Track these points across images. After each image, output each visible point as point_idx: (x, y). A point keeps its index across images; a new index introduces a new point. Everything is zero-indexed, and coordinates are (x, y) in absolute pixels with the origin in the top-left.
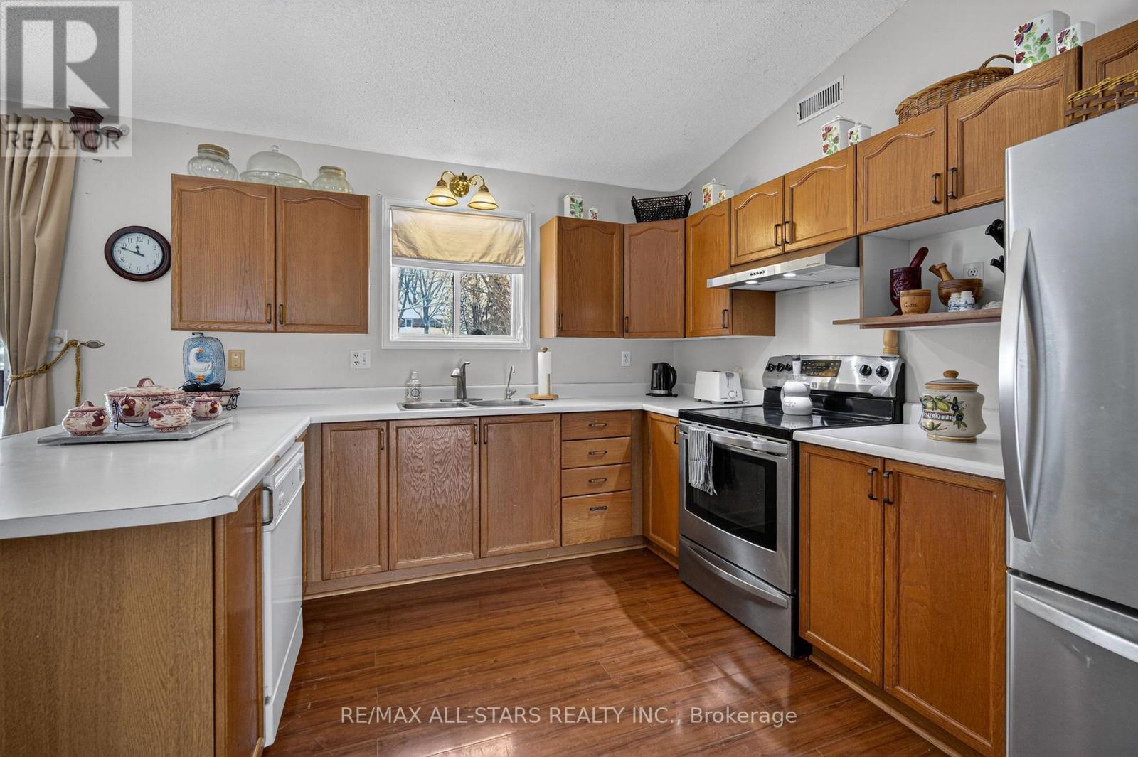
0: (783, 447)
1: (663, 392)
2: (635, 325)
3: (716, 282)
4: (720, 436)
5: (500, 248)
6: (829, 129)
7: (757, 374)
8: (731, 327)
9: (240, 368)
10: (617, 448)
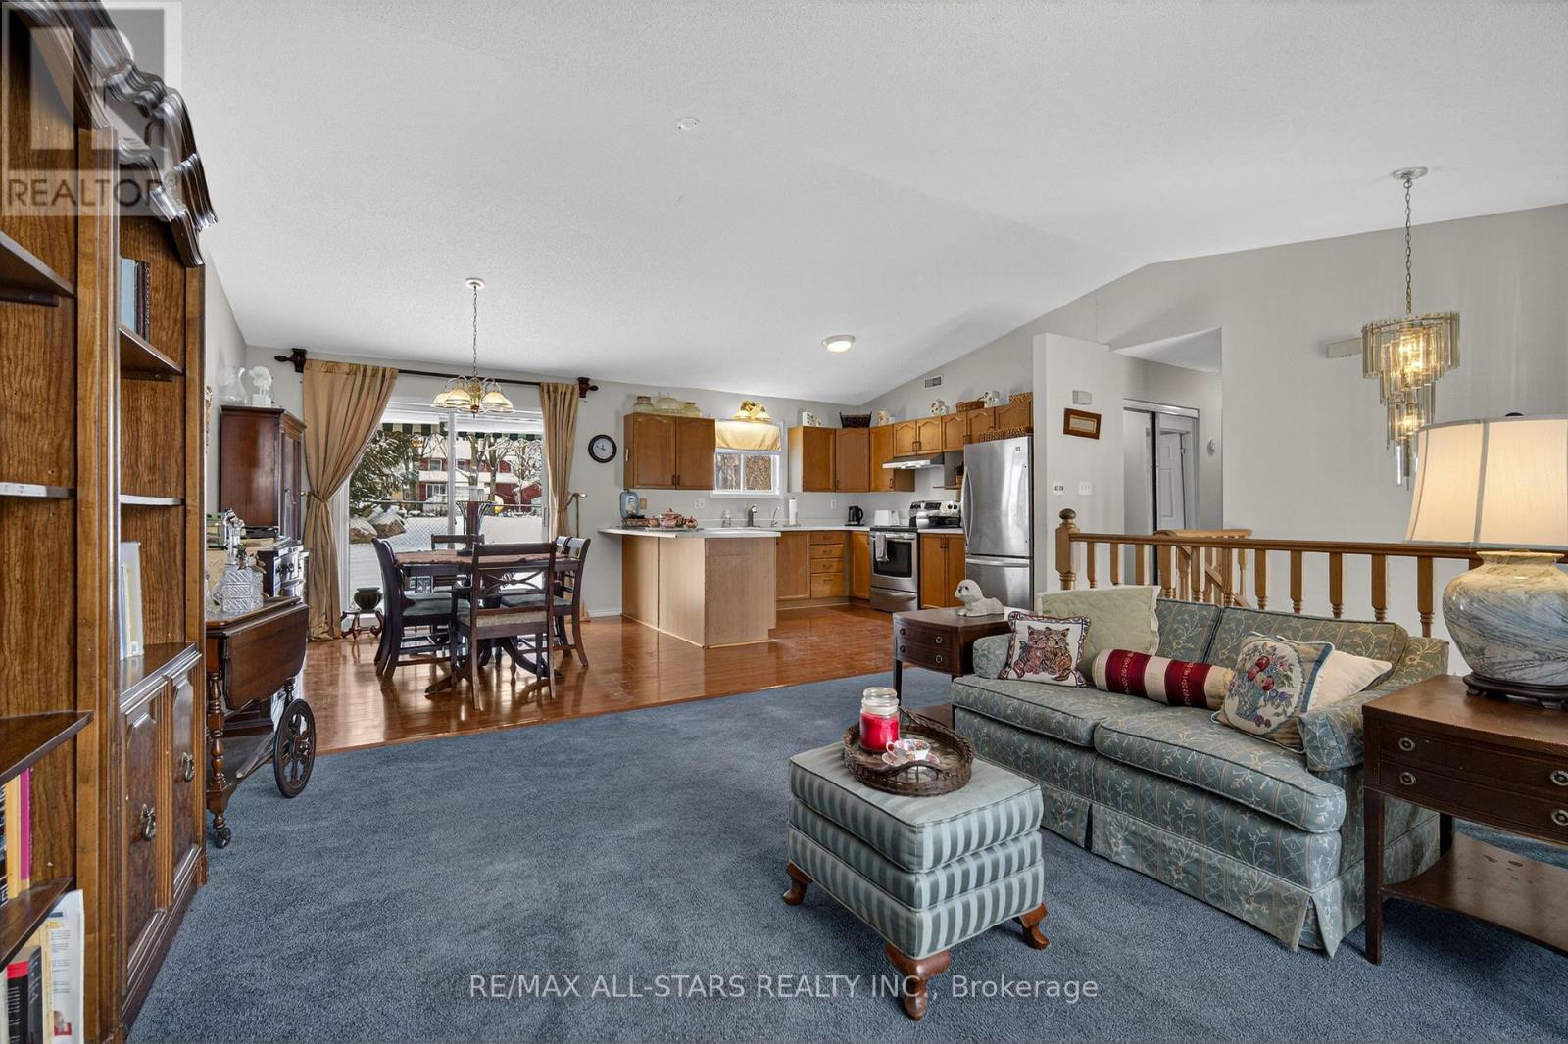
0: (914, 535)
1: (856, 523)
2: (842, 485)
3: (885, 466)
4: (889, 535)
5: (769, 441)
6: (934, 404)
7: (906, 512)
8: (894, 487)
9: (645, 508)
10: (837, 550)
